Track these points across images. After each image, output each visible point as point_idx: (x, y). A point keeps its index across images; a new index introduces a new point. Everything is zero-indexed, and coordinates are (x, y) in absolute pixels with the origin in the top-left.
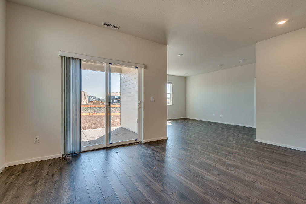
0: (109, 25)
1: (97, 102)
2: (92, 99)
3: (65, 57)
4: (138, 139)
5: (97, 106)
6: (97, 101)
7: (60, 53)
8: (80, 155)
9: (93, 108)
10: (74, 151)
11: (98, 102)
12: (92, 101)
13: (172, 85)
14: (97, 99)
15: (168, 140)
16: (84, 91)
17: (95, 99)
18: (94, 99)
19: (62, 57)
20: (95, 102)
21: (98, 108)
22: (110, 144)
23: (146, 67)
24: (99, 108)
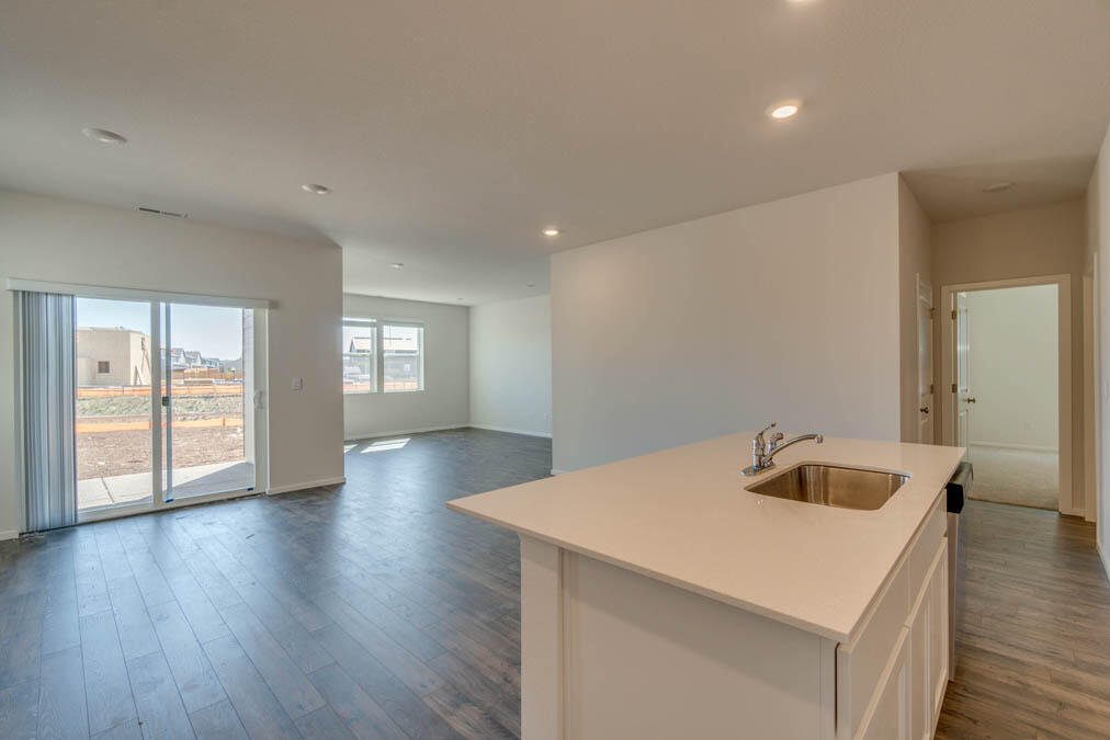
0: (157, 212)
1: (202, 374)
2: (182, 360)
3: (24, 292)
4: (253, 486)
5: (198, 390)
6: (206, 369)
7: (10, 285)
8: (75, 531)
9: (180, 401)
10: (57, 523)
11: (210, 373)
12: (182, 370)
13: (422, 329)
14: (203, 361)
15: (345, 487)
16: (140, 333)
17: (195, 360)
18: (188, 360)
19: (16, 292)
20: (193, 375)
21: (202, 401)
22: (168, 501)
23: (273, 305)
24: (206, 398)
